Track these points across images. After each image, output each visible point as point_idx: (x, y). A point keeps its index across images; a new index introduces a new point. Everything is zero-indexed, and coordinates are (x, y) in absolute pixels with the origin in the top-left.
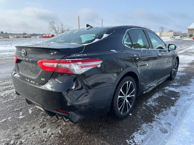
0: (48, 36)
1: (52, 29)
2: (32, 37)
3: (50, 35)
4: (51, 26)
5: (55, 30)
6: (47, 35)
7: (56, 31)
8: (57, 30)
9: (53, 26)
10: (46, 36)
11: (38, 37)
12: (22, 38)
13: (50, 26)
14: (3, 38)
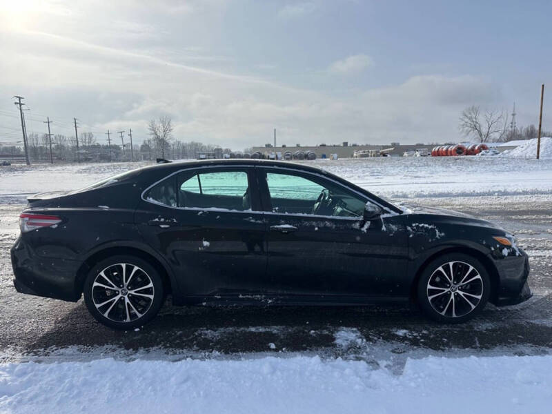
0: (447, 150)
1: (470, 129)
2: (406, 154)
3: (452, 148)
4: (467, 120)
5: (479, 131)
6: (444, 149)
7: (481, 135)
8: (484, 130)
9: (474, 120)
10: (440, 149)
11: (418, 154)
12: (374, 156)
13: (463, 123)
14: (338, 158)
